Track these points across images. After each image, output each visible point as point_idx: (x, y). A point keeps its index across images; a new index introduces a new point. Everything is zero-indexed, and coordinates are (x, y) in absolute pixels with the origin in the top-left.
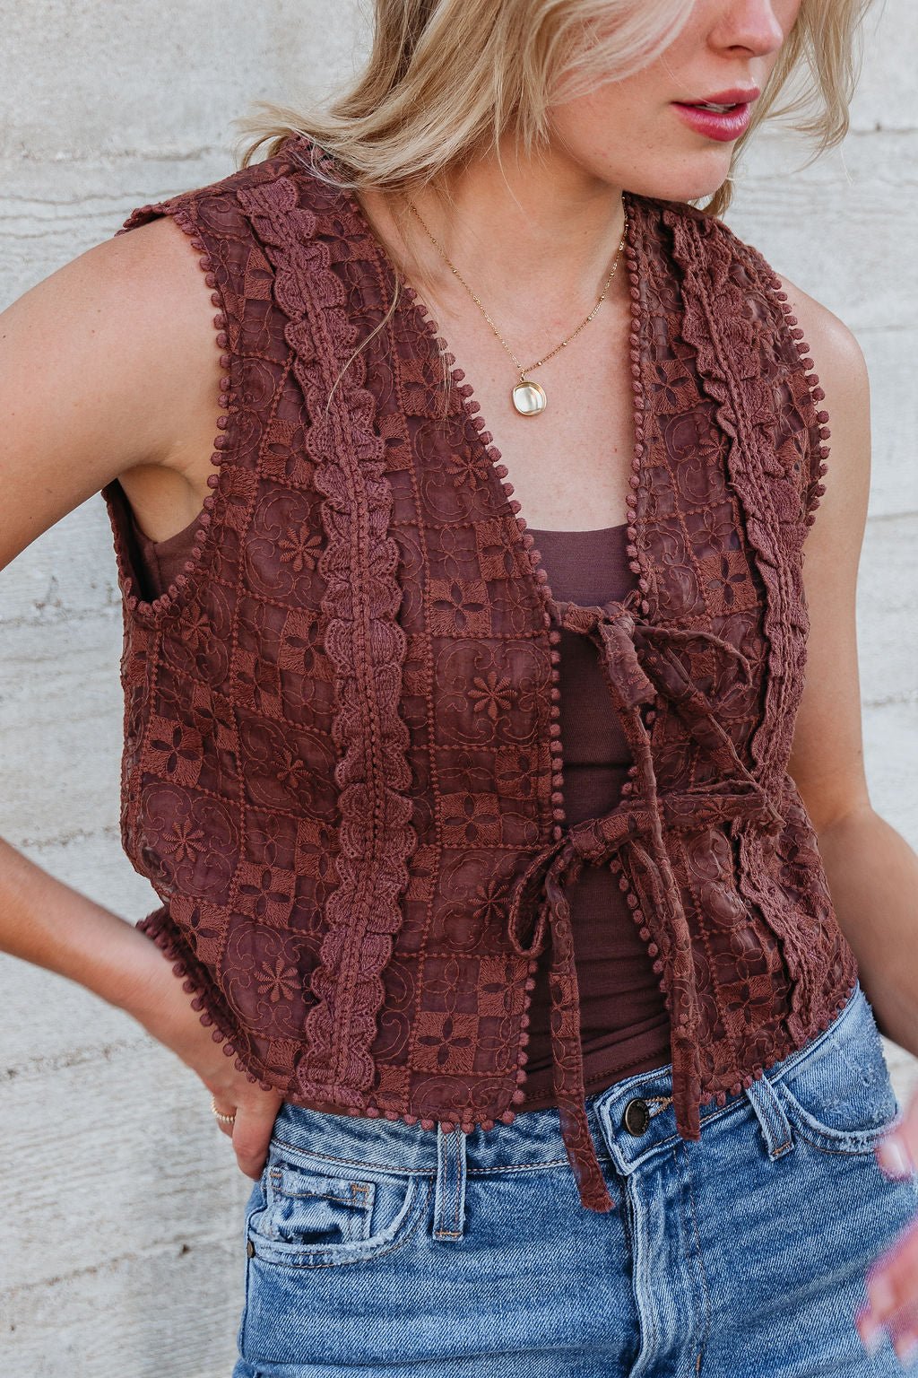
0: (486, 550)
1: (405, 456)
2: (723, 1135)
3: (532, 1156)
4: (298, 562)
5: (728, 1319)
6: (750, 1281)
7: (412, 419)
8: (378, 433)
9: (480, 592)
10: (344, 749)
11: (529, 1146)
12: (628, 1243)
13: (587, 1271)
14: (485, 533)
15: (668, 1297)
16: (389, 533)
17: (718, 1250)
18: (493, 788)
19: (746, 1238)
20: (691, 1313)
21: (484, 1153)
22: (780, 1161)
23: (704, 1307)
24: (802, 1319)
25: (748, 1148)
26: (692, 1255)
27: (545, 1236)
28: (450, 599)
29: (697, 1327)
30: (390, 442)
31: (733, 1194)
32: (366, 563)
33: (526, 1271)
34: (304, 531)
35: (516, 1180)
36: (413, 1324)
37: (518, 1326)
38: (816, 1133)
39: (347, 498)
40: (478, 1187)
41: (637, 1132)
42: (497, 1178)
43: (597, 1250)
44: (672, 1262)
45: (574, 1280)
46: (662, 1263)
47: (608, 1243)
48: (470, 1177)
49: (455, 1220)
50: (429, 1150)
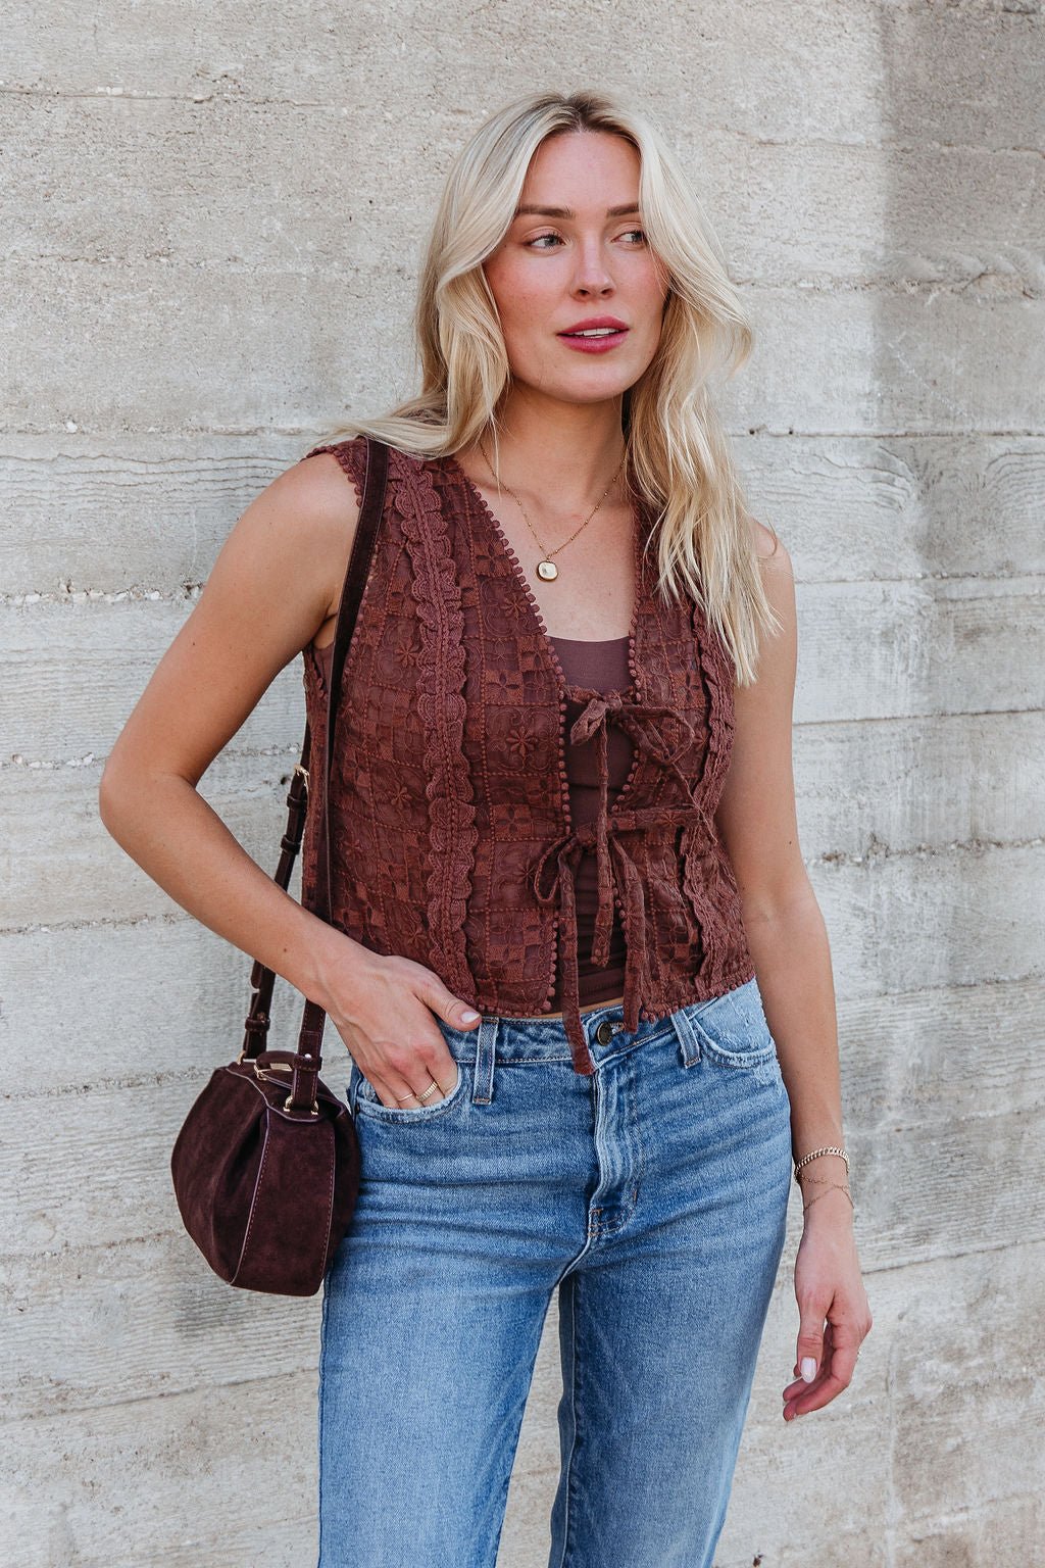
0: (523, 654)
1: (474, 597)
2: (657, 1049)
3: (537, 1053)
4: (405, 661)
5: (655, 1167)
6: (670, 1144)
7: (481, 577)
8: (458, 584)
9: (518, 679)
10: (431, 776)
11: (535, 1046)
12: (593, 1114)
13: (566, 1131)
14: (523, 643)
15: (616, 1150)
16: (461, 643)
17: (649, 1123)
18: (526, 802)
19: (667, 1116)
20: (631, 1161)
21: (506, 1049)
22: (691, 1069)
23: (640, 1157)
25: (672, 1058)
26: (633, 1123)
27: (542, 1107)
28: (498, 681)
29: (635, 1171)
30: (465, 590)
31: (660, 1088)
32: (445, 660)
33: (529, 1129)
34: (409, 643)
35: (525, 1068)
36: (456, 1162)
37: (522, 1165)
38: (716, 1053)
39: (436, 622)
40: (502, 1071)
41: (604, 1043)
42: (513, 1066)
43: (574, 1118)
44: (620, 1127)
45: (558, 1136)
46: (613, 1127)
47: (580, 1113)
48: (496, 1065)
49: (487, 1091)
50: (472, 1045)
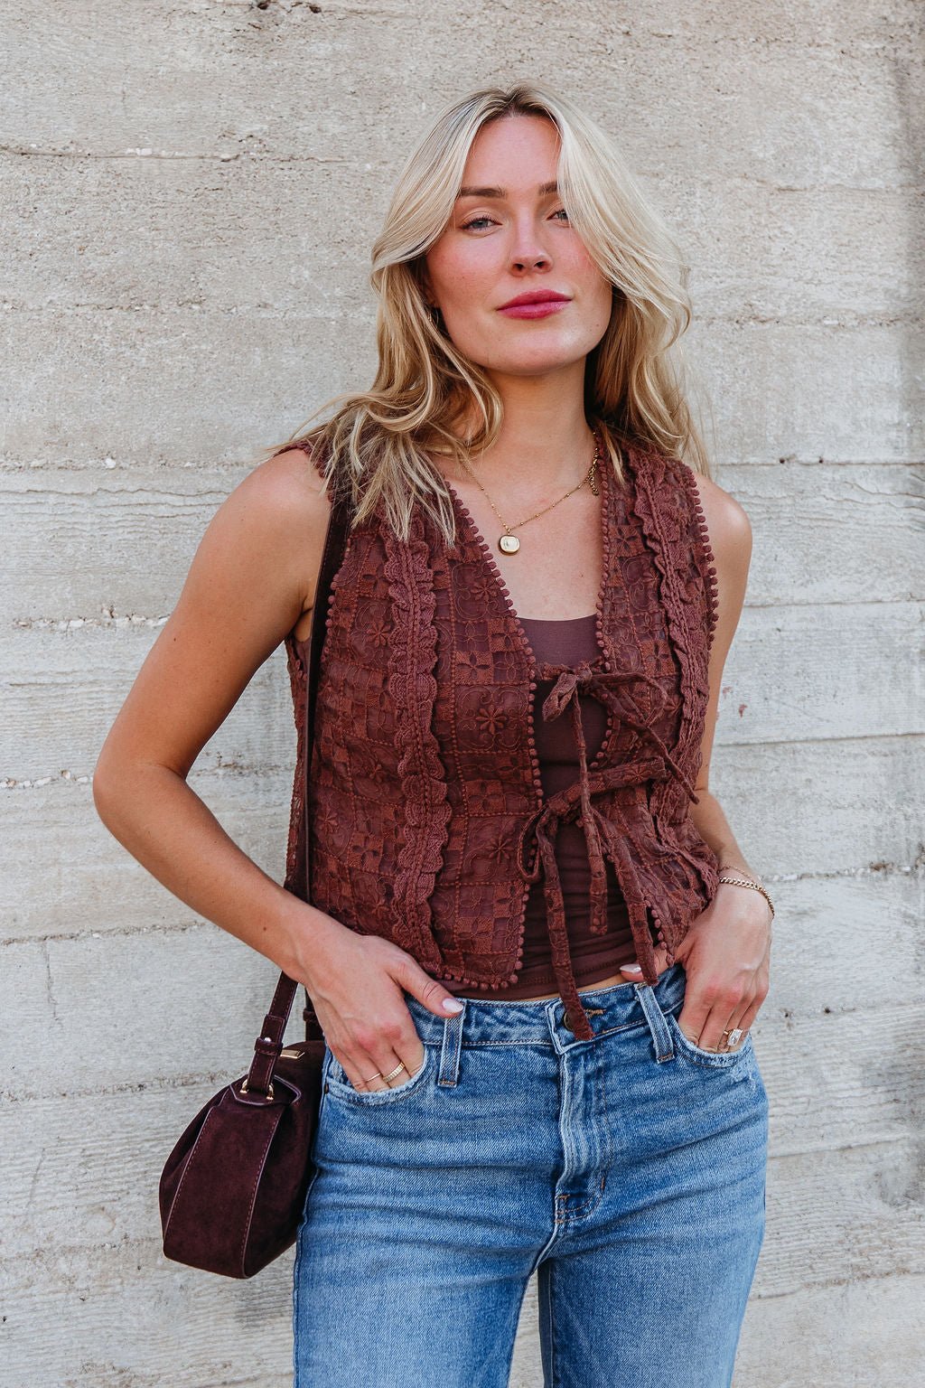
0: (493, 636)
1: (445, 580)
2: (627, 1041)
3: (504, 1036)
4: (377, 641)
5: (625, 1158)
6: (640, 1137)
8: (429, 567)
9: (488, 659)
10: (402, 754)
11: (502, 1029)
12: (559, 1100)
13: (532, 1115)
14: (493, 625)
15: (582, 1137)
16: (433, 623)
17: (619, 1114)
18: (497, 777)
19: (639, 1110)
20: (598, 1151)
21: (474, 1031)
22: (664, 1064)
23: (608, 1148)
24: (672, 1160)
25: (643, 1051)
26: (601, 1113)
27: (508, 1092)
28: (468, 662)
29: (602, 1161)
30: (436, 573)
31: (631, 1080)
32: (416, 640)
33: (494, 1114)
35: (492, 1051)
36: (419, 1146)
37: (487, 1150)
39: (408, 602)
40: (468, 1053)
42: (480, 1048)
43: (539, 1104)
44: (586, 1115)
45: (524, 1122)
46: (580, 1114)
47: (546, 1099)
48: (463, 1048)
49: (452, 1073)
50: (438, 1027)
